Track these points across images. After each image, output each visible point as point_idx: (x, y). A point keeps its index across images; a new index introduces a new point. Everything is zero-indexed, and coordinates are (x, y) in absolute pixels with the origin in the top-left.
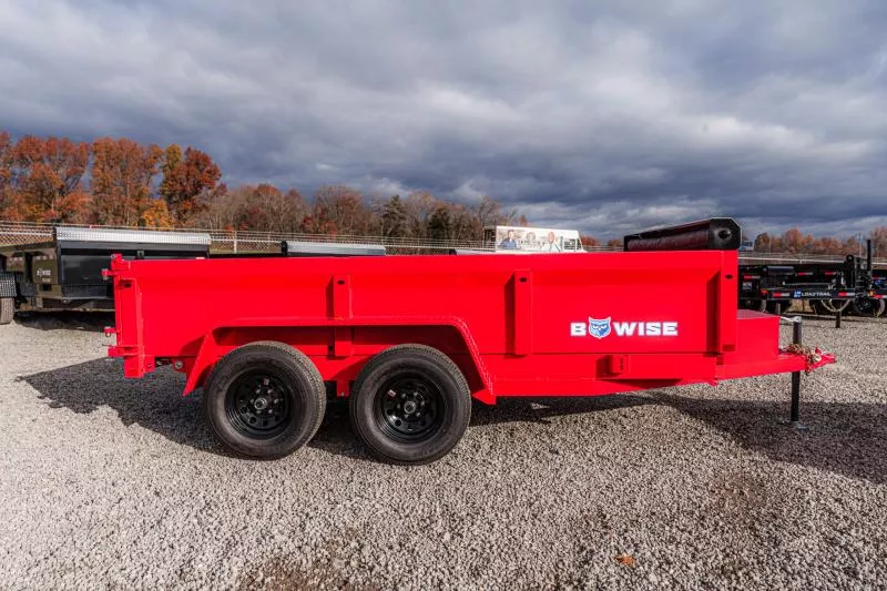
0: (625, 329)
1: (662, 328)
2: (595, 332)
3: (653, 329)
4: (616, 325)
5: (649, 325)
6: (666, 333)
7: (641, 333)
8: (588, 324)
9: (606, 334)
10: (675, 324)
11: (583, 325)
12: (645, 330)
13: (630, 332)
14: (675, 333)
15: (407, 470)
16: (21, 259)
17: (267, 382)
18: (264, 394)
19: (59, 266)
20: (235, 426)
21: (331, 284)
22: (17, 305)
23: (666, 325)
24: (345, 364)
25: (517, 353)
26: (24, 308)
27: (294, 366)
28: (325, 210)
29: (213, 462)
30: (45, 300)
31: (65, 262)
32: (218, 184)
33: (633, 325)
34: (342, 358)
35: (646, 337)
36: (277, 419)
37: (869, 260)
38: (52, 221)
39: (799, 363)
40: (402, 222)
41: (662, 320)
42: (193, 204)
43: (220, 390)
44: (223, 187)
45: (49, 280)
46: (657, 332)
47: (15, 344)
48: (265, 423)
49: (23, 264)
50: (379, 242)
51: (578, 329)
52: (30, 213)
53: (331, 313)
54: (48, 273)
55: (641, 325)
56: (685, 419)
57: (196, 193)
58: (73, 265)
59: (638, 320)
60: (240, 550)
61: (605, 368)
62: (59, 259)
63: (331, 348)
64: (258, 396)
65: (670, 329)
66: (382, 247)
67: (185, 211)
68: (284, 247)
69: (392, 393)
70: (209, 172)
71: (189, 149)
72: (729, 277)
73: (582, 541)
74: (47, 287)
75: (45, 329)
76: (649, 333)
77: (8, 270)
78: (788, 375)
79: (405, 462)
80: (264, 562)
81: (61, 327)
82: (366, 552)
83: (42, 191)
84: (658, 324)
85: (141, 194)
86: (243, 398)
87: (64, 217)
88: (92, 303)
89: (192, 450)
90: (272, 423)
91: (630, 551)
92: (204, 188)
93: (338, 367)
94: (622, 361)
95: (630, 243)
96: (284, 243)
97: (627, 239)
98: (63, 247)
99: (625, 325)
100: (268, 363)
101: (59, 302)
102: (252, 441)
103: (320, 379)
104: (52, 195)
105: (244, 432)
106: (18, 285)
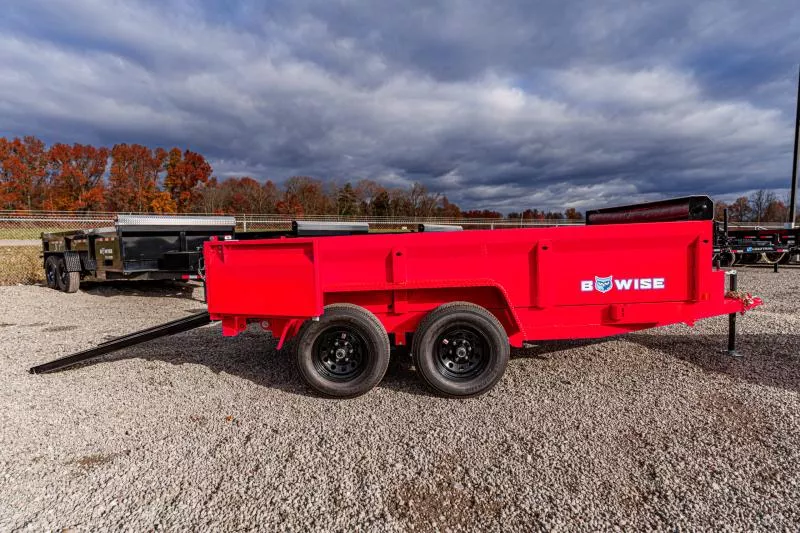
0: (623, 285)
1: (652, 283)
2: (600, 288)
3: (645, 284)
4: (617, 282)
5: (643, 281)
6: (656, 287)
7: (636, 287)
8: (594, 281)
9: (609, 289)
10: (662, 280)
11: (591, 283)
12: (639, 284)
13: (627, 287)
14: (662, 287)
15: (462, 402)
16: (84, 241)
17: (344, 336)
18: (342, 345)
19: (121, 246)
20: (320, 374)
21: (390, 255)
22: (82, 277)
23: (656, 280)
24: (401, 320)
25: (540, 306)
26: (87, 279)
27: (368, 323)
28: (294, 197)
29: (305, 402)
30: (108, 273)
31: (125, 243)
32: (210, 178)
33: (630, 281)
34: (398, 315)
35: (640, 290)
36: (353, 365)
37: (725, 224)
38: (80, 209)
39: (737, 307)
40: (353, 204)
41: (652, 276)
42: (191, 194)
43: (308, 344)
44: (214, 180)
45: (111, 257)
46: (649, 286)
47: (88, 308)
48: (343, 370)
49: (88, 244)
50: (362, 220)
51: (586, 286)
52: (62, 204)
53: (390, 279)
54: (110, 251)
55: (636, 281)
56: (646, 351)
57: (193, 185)
58: (130, 245)
59: (633, 278)
60: (371, 478)
61: (609, 315)
62: (120, 240)
63: (391, 307)
64: (338, 347)
65: (658, 283)
66: (366, 224)
67: (185, 200)
68: (295, 225)
69: (446, 341)
70: (203, 169)
71: (188, 151)
72: (706, 241)
73: (637, 457)
74: (109, 263)
75: (107, 296)
76: (642, 287)
77: (73, 250)
78: (726, 316)
79: (460, 396)
80: (397, 487)
81: (118, 294)
82: (473, 474)
83: (71, 187)
84: (649, 280)
85: (150, 187)
86: (325, 349)
87: (90, 207)
88: (147, 275)
89: (280, 392)
90: (349, 368)
91: (682, 464)
92: (199, 182)
93: (397, 321)
94: (623, 310)
95: (592, 217)
96: (294, 223)
97: (589, 213)
98: (124, 230)
99: (624, 282)
100: (348, 321)
101: (121, 274)
102: (335, 384)
103: (385, 332)
104: (79, 189)
105: (327, 377)
106: (82, 262)
